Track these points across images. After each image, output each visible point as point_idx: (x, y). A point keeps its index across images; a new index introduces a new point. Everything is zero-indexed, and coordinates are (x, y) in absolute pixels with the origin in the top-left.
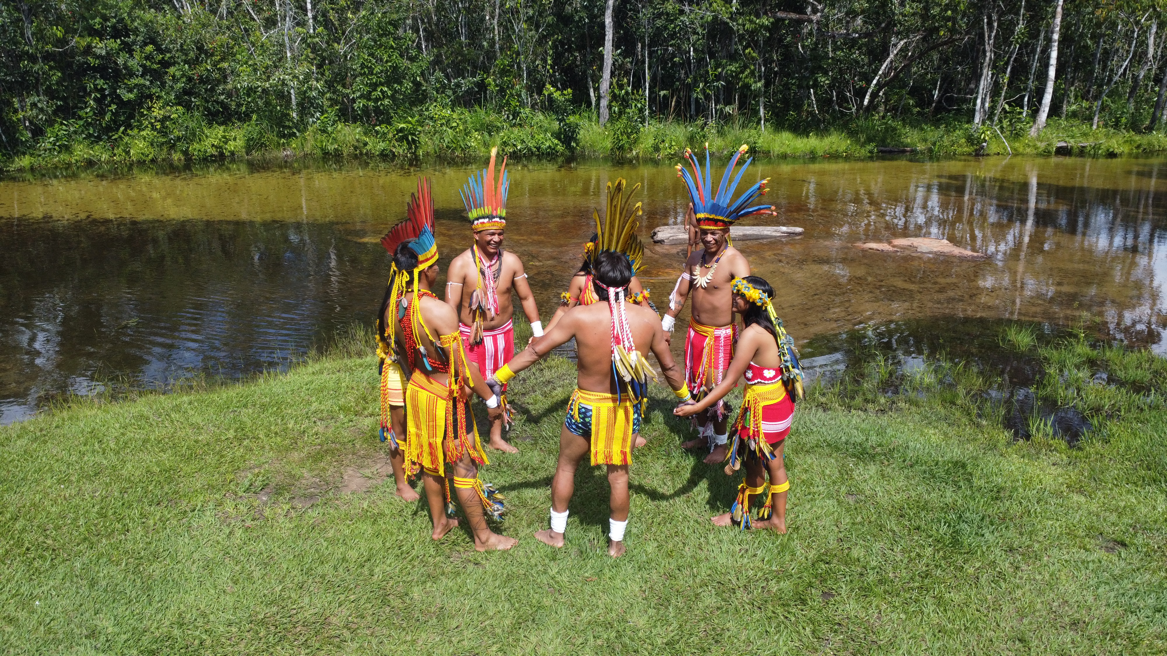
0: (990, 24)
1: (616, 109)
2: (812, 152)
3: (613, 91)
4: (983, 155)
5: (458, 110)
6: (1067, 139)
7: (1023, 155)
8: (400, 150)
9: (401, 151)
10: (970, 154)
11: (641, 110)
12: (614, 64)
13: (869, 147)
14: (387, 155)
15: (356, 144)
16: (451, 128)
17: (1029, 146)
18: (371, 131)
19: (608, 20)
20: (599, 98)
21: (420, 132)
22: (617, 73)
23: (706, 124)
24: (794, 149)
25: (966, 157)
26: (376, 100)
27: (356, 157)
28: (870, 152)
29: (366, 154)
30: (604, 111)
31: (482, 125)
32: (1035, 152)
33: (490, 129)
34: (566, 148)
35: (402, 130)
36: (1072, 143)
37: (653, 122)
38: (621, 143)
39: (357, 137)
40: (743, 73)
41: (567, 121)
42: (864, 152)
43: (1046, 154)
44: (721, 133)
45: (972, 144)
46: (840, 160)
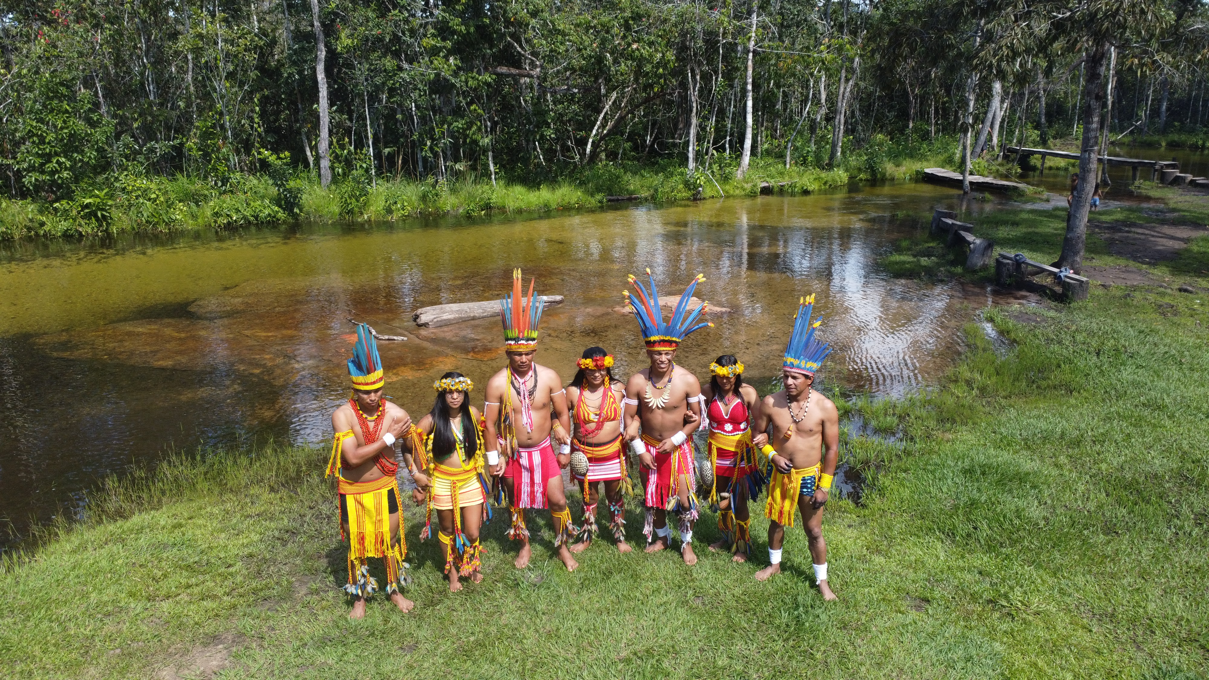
0: (694, 76)
1: (340, 170)
2: (546, 205)
3: (334, 152)
4: (700, 199)
5: (156, 179)
6: (768, 179)
7: (734, 197)
8: (88, 228)
9: (90, 231)
10: (689, 199)
11: (367, 170)
12: (331, 122)
13: (599, 197)
14: (72, 236)
15: (30, 224)
16: (149, 199)
17: (738, 188)
18: (47, 208)
19: (321, 76)
20: (318, 158)
21: (111, 206)
22: (334, 130)
23: (437, 182)
24: (528, 203)
25: (686, 202)
26: (53, 173)
27: (30, 239)
28: (600, 202)
29: (45, 235)
30: (326, 172)
31: (186, 195)
32: (743, 193)
33: (196, 199)
34: (289, 214)
35: (87, 206)
36: (772, 183)
37: (380, 182)
38: (350, 207)
39: (30, 216)
40: (470, 129)
41: (287, 186)
42: (593, 201)
43: (752, 195)
44: (453, 191)
45: (690, 189)
46: (574, 212)
